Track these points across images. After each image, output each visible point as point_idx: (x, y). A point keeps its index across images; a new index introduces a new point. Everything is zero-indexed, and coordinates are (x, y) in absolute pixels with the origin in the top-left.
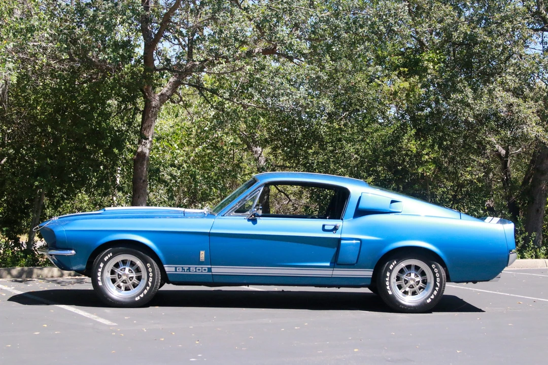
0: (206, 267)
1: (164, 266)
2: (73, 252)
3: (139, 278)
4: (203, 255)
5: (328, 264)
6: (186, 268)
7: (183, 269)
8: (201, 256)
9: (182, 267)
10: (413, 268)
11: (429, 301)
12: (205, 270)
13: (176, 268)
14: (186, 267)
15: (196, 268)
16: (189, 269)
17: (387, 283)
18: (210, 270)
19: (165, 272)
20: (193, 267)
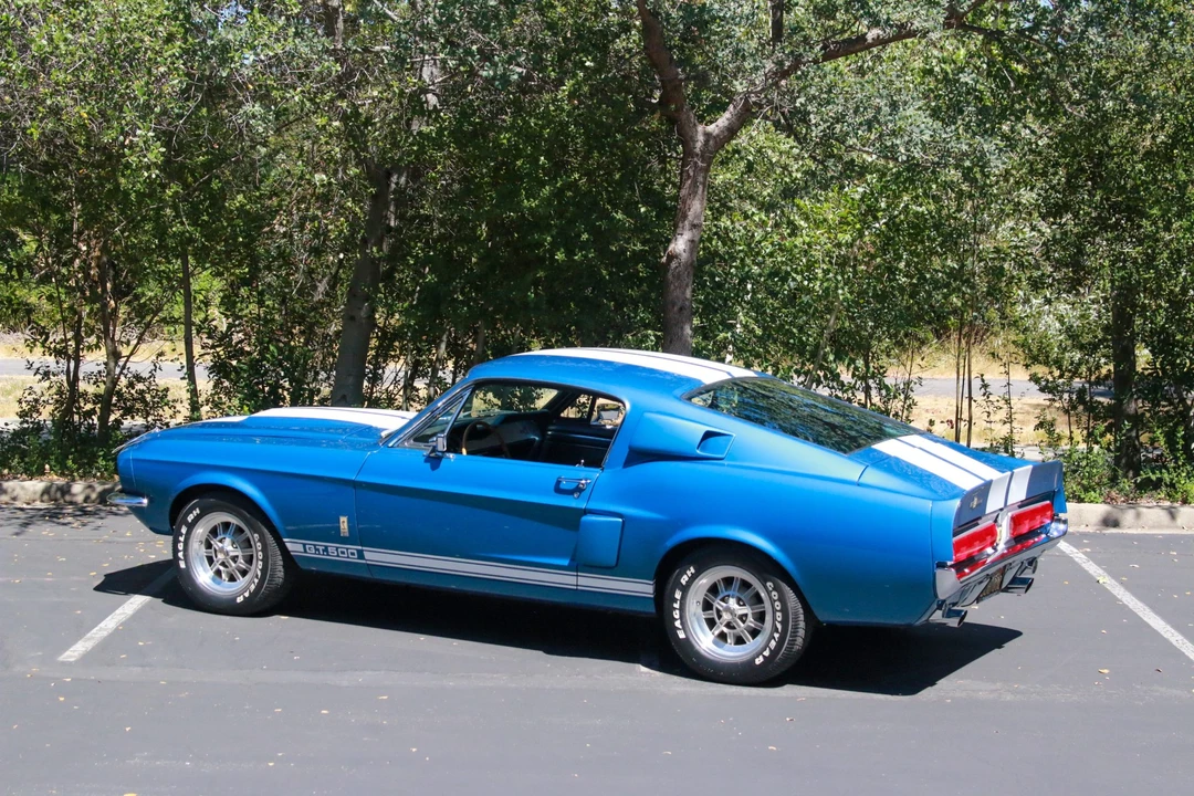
0: (354, 548)
1: (285, 540)
2: (145, 501)
3: (249, 560)
4: (346, 524)
5: (565, 562)
6: (321, 548)
7: (316, 550)
8: (342, 527)
9: (315, 545)
10: (736, 585)
11: (759, 661)
12: (353, 554)
13: (304, 545)
14: (321, 545)
15: (337, 548)
16: (326, 549)
17: (676, 614)
18: (361, 555)
19: (289, 552)
20: (332, 547)
